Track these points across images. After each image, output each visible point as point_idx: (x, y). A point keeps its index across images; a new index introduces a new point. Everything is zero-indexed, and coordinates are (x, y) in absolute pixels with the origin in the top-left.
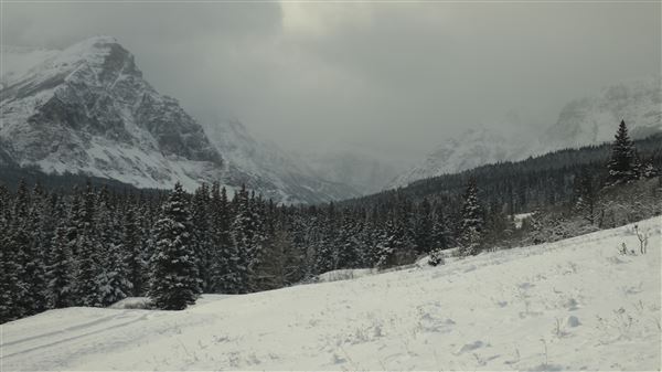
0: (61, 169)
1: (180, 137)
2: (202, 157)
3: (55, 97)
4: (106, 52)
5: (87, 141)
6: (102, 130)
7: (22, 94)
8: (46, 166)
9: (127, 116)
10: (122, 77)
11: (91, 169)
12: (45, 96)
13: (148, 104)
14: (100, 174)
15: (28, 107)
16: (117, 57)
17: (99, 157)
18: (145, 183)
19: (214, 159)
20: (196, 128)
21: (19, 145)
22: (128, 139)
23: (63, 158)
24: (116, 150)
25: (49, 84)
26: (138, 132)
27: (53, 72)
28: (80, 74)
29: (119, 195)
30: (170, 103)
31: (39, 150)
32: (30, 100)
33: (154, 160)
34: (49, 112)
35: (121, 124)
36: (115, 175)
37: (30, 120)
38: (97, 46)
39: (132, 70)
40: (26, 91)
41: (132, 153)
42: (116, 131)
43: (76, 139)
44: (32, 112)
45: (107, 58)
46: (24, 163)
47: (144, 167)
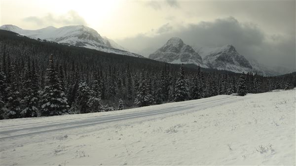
0: (221, 69)
1: (244, 63)
2: (248, 67)
3: (220, 56)
4: (230, 47)
5: (226, 64)
6: (228, 61)
7: (214, 56)
8: (218, 69)
9: (233, 59)
10: (233, 52)
11: (227, 69)
12: (218, 56)
13: (238, 57)
14: (228, 70)
16: (232, 48)
17: (228, 67)
18: (237, 72)
19: (251, 68)
20: (247, 61)
21: (213, 65)
22: (233, 63)
23: (221, 67)
24: (231, 66)
25: (219, 54)
26: (236, 62)
27: (220, 51)
28: (225, 52)
29: (232, 74)
30: (242, 57)
31: (217, 65)
32: (215, 56)
33: (238, 67)
34: (219, 59)
36: (231, 70)
37: (215, 60)
38: (228, 46)
39: (235, 50)
40: (215, 55)
41: (235, 66)
42: (232, 62)
43: (224, 64)
44: (216, 59)
45: (230, 48)
46: (214, 68)
47: (237, 69)
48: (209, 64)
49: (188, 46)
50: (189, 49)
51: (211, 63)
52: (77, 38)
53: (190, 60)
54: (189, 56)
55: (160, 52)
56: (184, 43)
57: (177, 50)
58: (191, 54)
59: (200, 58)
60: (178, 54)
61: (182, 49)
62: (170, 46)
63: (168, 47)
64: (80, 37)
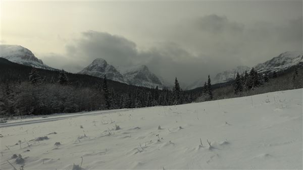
0: (138, 86)
1: (155, 80)
2: (158, 83)
5: (142, 81)
6: (143, 79)
8: (136, 85)
9: (147, 77)
10: (146, 71)
11: (143, 86)
12: (136, 74)
13: (150, 75)
14: (144, 86)
15: (133, 76)
16: (145, 68)
17: (144, 84)
19: (160, 84)
20: (158, 79)
21: (132, 82)
22: (148, 81)
23: (139, 84)
26: (149, 80)
27: (135, 70)
28: (140, 71)
29: (148, 89)
30: (154, 75)
31: (135, 83)
32: (133, 75)
33: (152, 84)
34: (136, 77)
35: (147, 79)
36: (147, 86)
37: (134, 78)
38: (142, 66)
39: (148, 70)
40: (132, 73)
41: (149, 83)
43: (140, 81)
46: (133, 85)
47: (150, 85)
48: (129, 81)
49: (112, 66)
50: (113, 69)
51: (130, 80)
52: (20, 58)
53: (114, 78)
54: (114, 75)
55: (86, 71)
56: (108, 63)
57: (102, 70)
58: (114, 73)
59: (122, 77)
60: (103, 73)
61: (106, 68)
62: (95, 66)
63: (93, 66)
64: (23, 58)
